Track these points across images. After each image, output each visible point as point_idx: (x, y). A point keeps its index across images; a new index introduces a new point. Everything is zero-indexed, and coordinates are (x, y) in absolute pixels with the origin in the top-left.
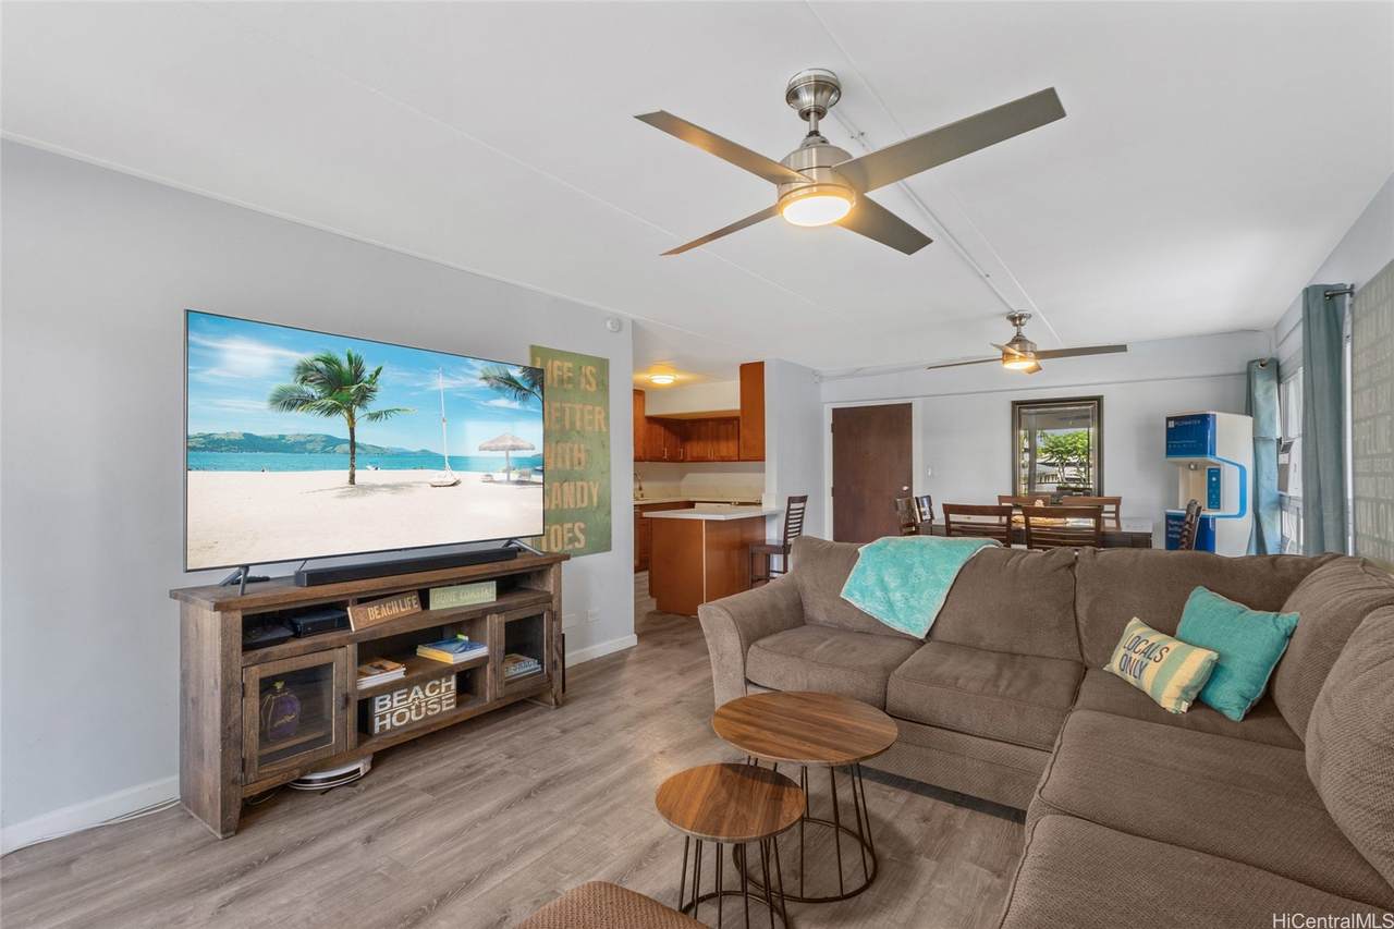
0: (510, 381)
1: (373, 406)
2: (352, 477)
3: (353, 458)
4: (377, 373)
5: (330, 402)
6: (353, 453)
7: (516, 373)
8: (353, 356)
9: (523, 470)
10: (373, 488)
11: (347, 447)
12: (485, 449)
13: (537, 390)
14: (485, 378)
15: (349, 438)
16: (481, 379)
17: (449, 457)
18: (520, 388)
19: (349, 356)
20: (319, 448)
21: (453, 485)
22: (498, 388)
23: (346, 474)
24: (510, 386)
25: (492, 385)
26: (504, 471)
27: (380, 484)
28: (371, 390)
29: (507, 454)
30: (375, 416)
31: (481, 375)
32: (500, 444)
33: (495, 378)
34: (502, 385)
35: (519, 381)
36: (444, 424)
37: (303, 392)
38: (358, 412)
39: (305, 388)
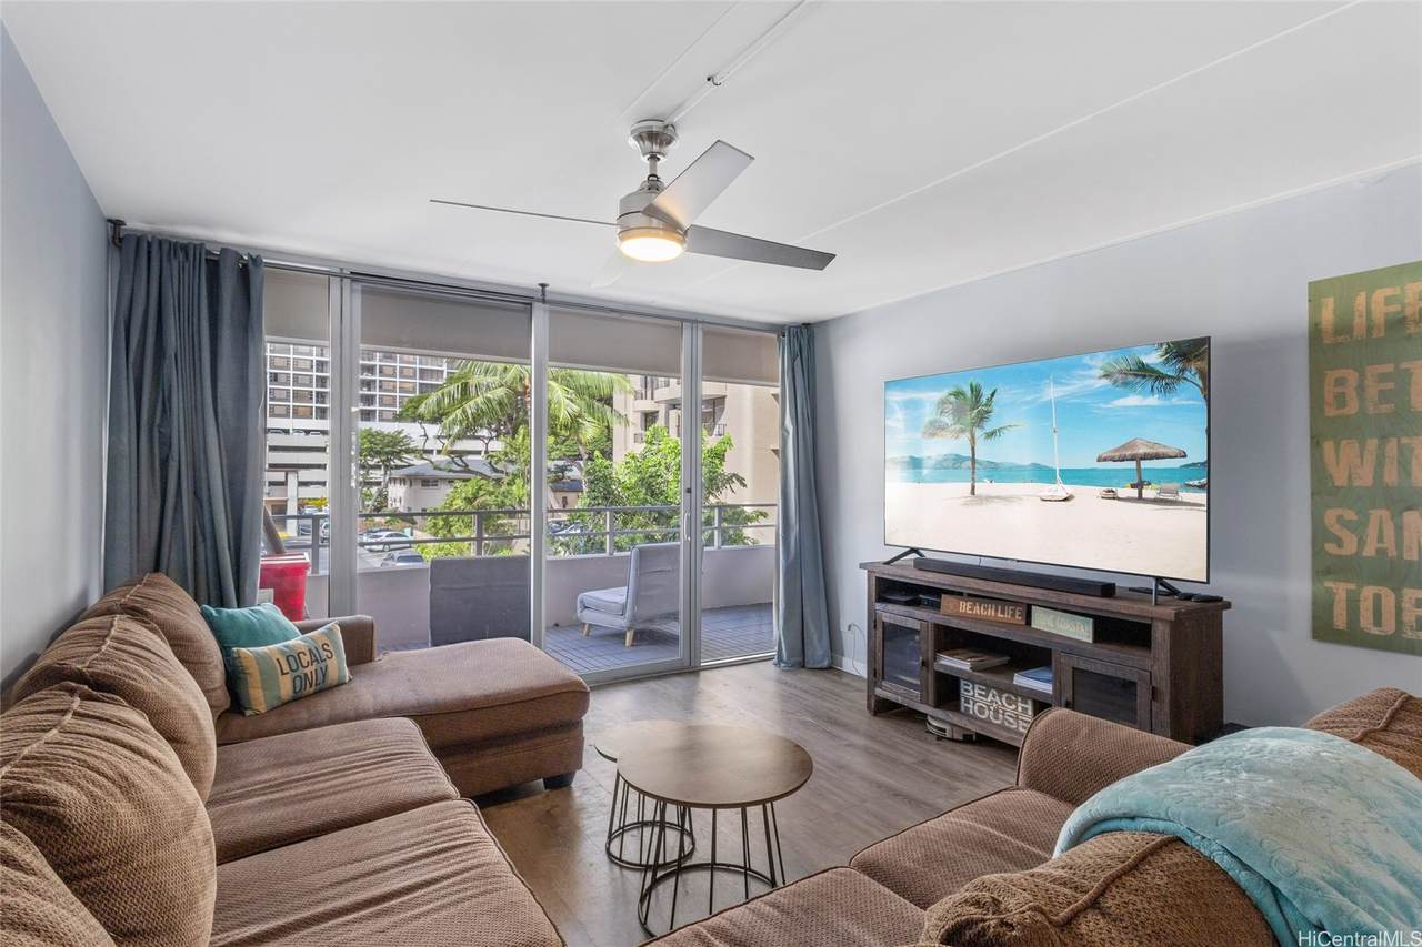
0: (1143, 371)
1: (989, 426)
2: (973, 488)
3: (973, 473)
4: (993, 395)
5: (958, 427)
6: (974, 468)
7: (1153, 359)
8: (974, 385)
9: (1164, 485)
10: (989, 498)
11: (969, 463)
12: (1105, 460)
13: (1192, 373)
14: (1106, 376)
15: (971, 455)
16: (1100, 378)
17: (1060, 470)
18: (1160, 377)
19: (971, 386)
20: (951, 465)
21: (1065, 500)
22: (1125, 384)
23: (969, 485)
24: (1145, 376)
25: (1115, 382)
26: (1133, 486)
27: (994, 495)
28: (988, 412)
29: (1139, 465)
30: (991, 435)
31: (1102, 373)
32: (1128, 453)
33: (1121, 372)
34: (1131, 378)
35: (1158, 368)
36: (1055, 435)
37: (941, 422)
38: (978, 433)
39: (942, 418)
